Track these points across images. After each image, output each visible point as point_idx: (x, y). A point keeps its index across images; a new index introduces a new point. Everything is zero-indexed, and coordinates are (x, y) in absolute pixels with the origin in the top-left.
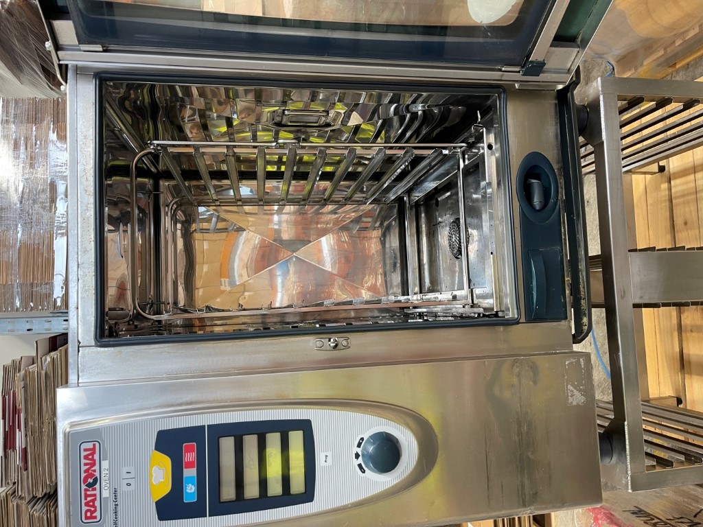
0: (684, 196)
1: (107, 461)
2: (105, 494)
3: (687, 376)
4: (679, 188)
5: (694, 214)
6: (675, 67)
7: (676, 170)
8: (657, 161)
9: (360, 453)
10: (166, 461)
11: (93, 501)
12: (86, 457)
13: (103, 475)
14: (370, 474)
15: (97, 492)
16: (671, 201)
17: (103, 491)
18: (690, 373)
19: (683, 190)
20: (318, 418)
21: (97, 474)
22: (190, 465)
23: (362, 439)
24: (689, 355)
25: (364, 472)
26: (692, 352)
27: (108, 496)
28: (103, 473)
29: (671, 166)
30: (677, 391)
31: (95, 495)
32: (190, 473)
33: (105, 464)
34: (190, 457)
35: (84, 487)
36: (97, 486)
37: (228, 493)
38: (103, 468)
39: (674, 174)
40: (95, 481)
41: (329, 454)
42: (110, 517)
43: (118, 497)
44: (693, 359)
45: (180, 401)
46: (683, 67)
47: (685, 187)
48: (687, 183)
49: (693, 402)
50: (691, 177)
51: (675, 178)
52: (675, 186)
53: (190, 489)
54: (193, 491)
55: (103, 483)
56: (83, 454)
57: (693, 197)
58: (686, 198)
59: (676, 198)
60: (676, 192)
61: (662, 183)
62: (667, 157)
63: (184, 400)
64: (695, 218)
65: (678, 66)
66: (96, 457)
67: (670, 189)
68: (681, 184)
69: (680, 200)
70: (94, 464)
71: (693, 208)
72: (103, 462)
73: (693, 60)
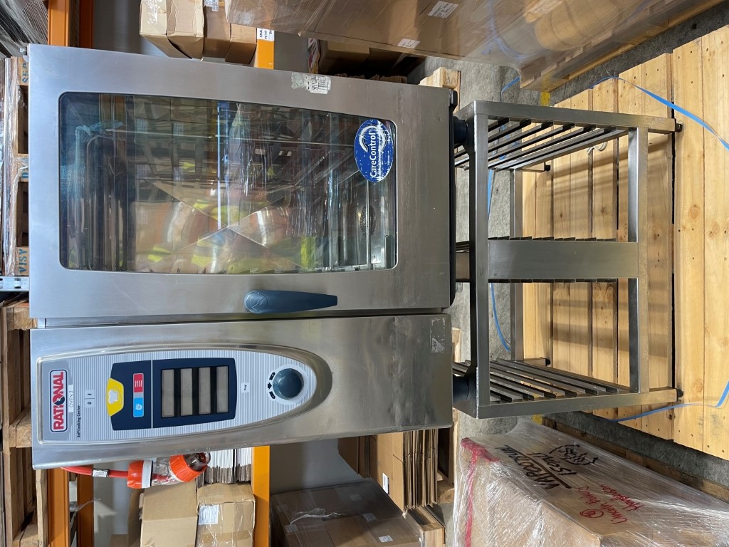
0: (561, 192)
1: (73, 386)
2: (71, 410)
3: (554, 342)
4: (559, 186)
5: (568, 209)
6: (568, 78)
7: (558, 170)
8: (544, 161)
9: (272, 384)
10: (120, 387)
11: (61, 415)
12: (55, 382)
13: (69, 396)
14: (279, 400)
15: (64, 408)
16: (552, 195)
17: (69, 408)
18: (557, 339)
19: (561, 188)
20: (241, 358)
21: (64, 395)
22: (138, 390)
23: (274, 374)
24: (557, 324)
25: (274, 398)
26: (559, 322)
27: (73, 411)
28: (69, 394)
29: (555, 167)
30: (547, 353)
31: (62, 411)
32: (138, 396)
33: (71, 387)
34: (139, 383)
35: (53, 404)
36: (64, 404)
37: (168, 410)
38: (69, 390)
39: (556, 173)
40: (63, 400)
41: (248, 384)
42: (74, 427)
43: (81, 413)
44: (559, 327)
45: (130, 342)
46: (574, 79)
47: (563, 185)
48: (564, 182)
49: (558, 362)
50: (568, 177)
51: (557, 177)
52: (556, 184)
53: (139, 408)
54: (140, 409)
55: (69, 402)
56: (53, 379)
57: (567, 194)
58: (563, 195)
59: (556, 193)
60: (557, 189)
61: (547, 180)
62: (552, 158)
63: (134, 341)
64: (568, 212)
65: (570, 78)
66: (64, 382)
67: (552, 185)
68: (561, 182)
69: (559, 196)
70: (62, 387)
71: (567, 203)
72: (69, 386)
73: (582, 74)
